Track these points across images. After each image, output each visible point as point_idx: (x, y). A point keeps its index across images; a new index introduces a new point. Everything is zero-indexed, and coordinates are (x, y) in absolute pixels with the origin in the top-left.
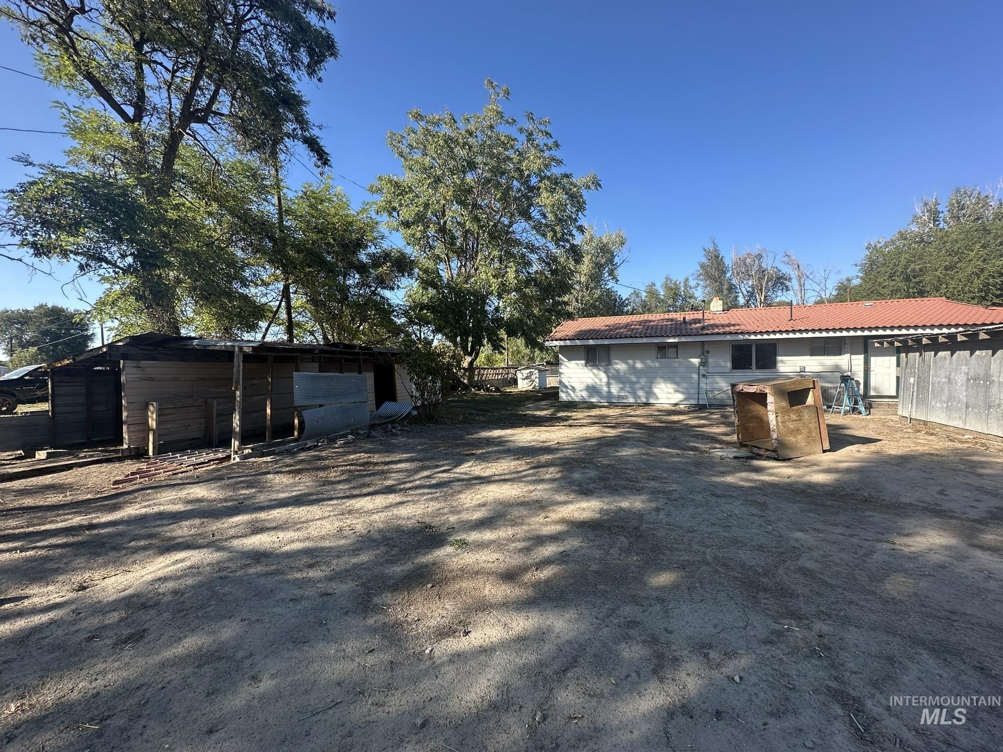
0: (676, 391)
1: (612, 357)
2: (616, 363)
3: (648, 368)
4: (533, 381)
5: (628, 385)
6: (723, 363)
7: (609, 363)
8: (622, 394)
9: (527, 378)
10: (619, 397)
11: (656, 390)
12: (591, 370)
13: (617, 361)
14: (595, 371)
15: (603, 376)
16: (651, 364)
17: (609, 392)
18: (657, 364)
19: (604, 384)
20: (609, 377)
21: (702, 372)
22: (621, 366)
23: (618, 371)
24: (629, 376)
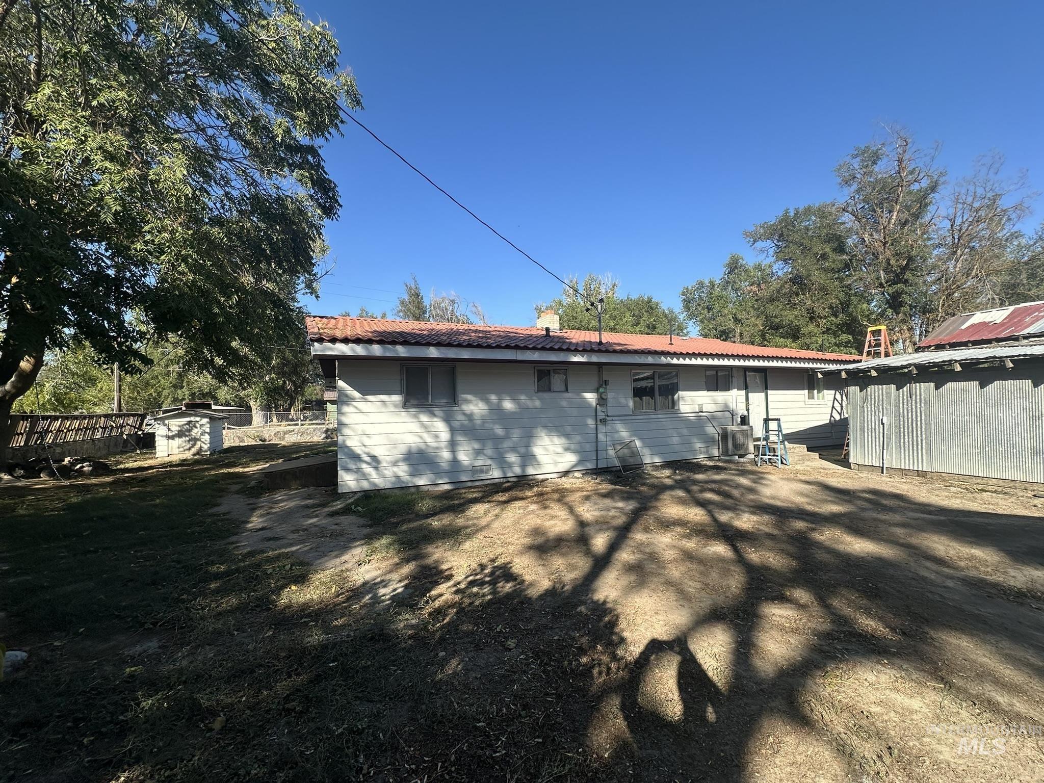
0: (567, 449)
1: (459, 387)
2: (467, 401)
3: (523, 409)
4: (195, 440)
5: (489, 444)
6: (623, 401)
7: (454, 399)
8: (479, 463)
9: (180, 434)
10: (474, 470)
11: (537, 450)
12: (416, 416)
13: (469, 397)
14: (424, 418)
15: (440, 427)
16: (529, 403)
17: (455, 461)
18: (537, 403)
19: (443, 445)
20: (453, 431)
21: (601, 415)
22: (475, 407)
23: (470, 417)
24: (491, 426)
